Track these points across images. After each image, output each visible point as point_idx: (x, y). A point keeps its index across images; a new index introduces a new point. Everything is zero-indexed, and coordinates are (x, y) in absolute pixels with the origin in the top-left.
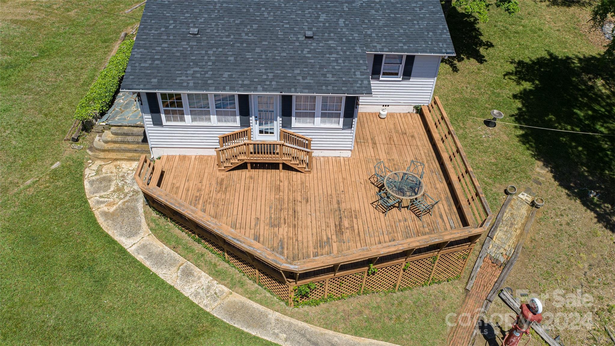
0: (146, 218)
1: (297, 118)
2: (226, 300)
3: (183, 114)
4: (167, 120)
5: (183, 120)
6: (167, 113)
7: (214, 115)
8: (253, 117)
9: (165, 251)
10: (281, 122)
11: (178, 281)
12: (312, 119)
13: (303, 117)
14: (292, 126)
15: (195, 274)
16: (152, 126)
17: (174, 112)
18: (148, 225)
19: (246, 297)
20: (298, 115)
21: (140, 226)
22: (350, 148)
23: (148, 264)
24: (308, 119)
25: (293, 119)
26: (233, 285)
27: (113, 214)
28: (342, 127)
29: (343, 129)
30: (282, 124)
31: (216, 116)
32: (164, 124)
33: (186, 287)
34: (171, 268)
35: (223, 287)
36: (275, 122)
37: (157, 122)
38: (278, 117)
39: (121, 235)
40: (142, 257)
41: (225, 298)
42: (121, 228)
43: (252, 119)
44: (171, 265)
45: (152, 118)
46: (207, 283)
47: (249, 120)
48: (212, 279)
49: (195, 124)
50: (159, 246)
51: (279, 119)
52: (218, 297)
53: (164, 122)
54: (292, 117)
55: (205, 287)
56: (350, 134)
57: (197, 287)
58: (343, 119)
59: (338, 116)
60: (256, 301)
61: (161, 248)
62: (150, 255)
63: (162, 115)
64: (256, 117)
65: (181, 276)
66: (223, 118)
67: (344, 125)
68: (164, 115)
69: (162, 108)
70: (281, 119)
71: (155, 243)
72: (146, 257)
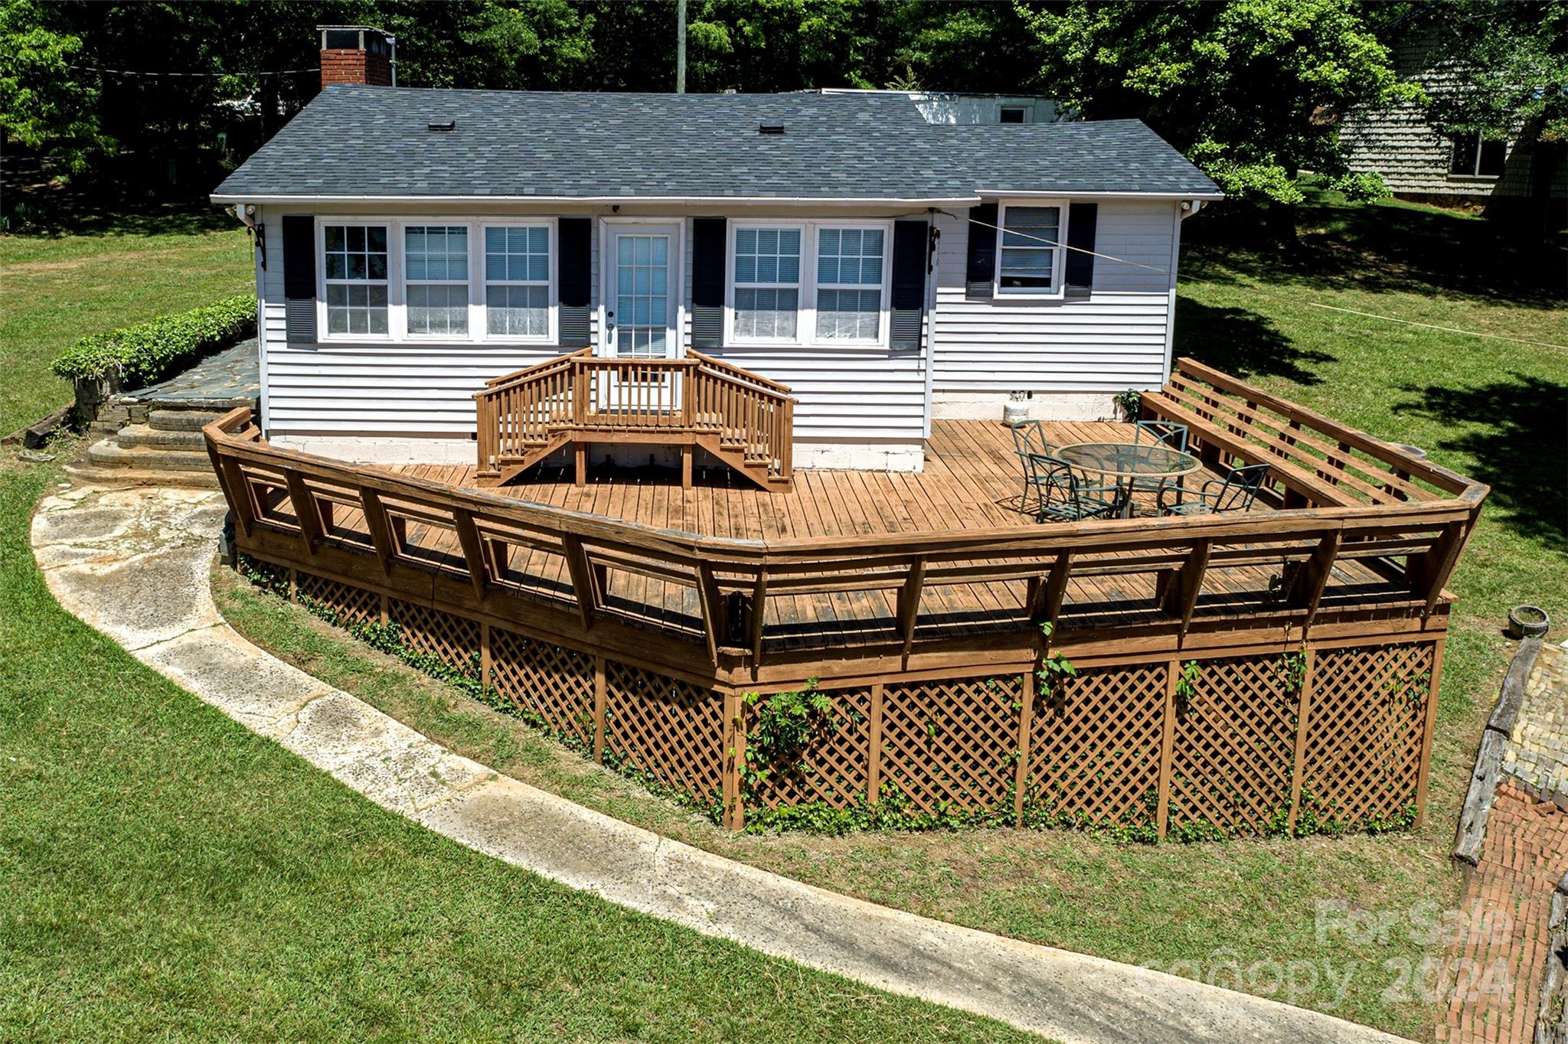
0: (215, 590)
1: (740, 313)
2: (474, 793)
3: (384, 303)
4: (335, 326)
5: (381, 325)
6: (336, 297)
7: (478, 303)
8: (602, 308)
9: (263, 665)
10: (689, 329)
11: (298, 734)
12: (790, 313)
13: (762, 307)
14: (726, 345)
15: (364, 722)
16: (283, 347)
17: (358, 296)
18: (219, 605)
19: (555, 792)
20: (746, 302)
21: (190, 606)
22: (917, 434)
23: (195, 687)
24: (777, 318)
25: (729, 313)
26: (501, 759)
27: (106, 579)
28: (887, 347)
29: (892, 354)
30: (693, 334)
31: (484, 307)
32: (320, 340)
33: (320, 750)
34: (276, 703)
35: (467, 763)
36: (670, 334)
37: (301, 336)
38: (681, 309)
39: (120, 622)
40: (180, 672)
41: (470, 787)
42: (124, 607)
43: (599, 315)
44: (278, 696)
45: (288, 319)
46: (405, 746)
47: (589, 321)
48: (424, 739)
49: (416, 338)
50: (243, 651)
51: (684, 316)
52: (444, 783)
53: (323, 334)
54: (726, 309)
55: (394, 756)
56: (914, 376)
57: (365, 754)
58: (888, 314)
59: (872, 302)
60: (594, 806)
61: (250, 657)
62: (208, 670)
63: (318, 303)
64: (610, 314)
65: (308, 721)
66: (506, 314)
67: (894, 337)
68: (325, 305)
69: (323, 282)
70: (689, 318)
71: (230, 645)
72: (194, 671)
